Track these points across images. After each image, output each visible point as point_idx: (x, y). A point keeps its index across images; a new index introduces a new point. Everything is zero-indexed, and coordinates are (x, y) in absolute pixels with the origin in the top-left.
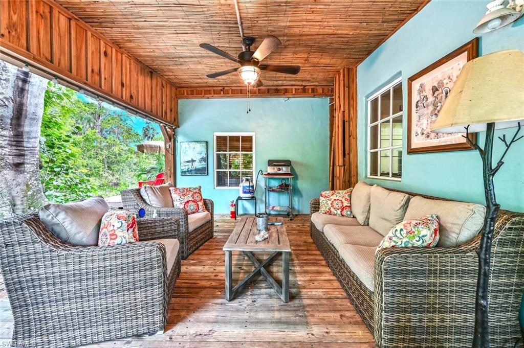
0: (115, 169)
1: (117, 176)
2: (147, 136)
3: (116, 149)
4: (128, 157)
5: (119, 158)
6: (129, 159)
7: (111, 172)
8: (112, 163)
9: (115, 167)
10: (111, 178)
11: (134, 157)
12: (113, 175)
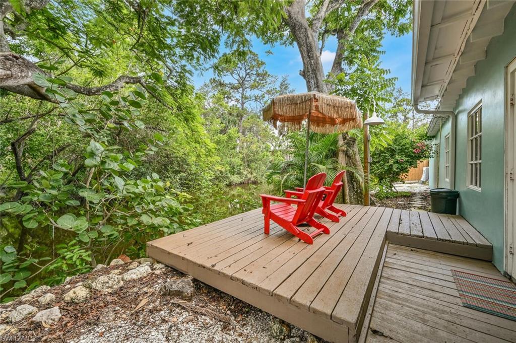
0: (253, 167)
1: (255, 175)
2: (281, 134)
3: (254, 147)
4: (264, 155)
5: (257, 157)
6: (265, 157)
7: (249, 170)
8: (252, 161)
9: (253, 165)
10: (249, 176)
11: (269, 155)
12: (252, 174)
